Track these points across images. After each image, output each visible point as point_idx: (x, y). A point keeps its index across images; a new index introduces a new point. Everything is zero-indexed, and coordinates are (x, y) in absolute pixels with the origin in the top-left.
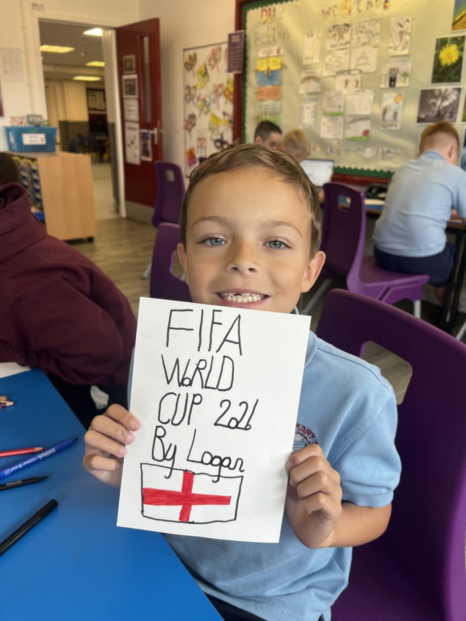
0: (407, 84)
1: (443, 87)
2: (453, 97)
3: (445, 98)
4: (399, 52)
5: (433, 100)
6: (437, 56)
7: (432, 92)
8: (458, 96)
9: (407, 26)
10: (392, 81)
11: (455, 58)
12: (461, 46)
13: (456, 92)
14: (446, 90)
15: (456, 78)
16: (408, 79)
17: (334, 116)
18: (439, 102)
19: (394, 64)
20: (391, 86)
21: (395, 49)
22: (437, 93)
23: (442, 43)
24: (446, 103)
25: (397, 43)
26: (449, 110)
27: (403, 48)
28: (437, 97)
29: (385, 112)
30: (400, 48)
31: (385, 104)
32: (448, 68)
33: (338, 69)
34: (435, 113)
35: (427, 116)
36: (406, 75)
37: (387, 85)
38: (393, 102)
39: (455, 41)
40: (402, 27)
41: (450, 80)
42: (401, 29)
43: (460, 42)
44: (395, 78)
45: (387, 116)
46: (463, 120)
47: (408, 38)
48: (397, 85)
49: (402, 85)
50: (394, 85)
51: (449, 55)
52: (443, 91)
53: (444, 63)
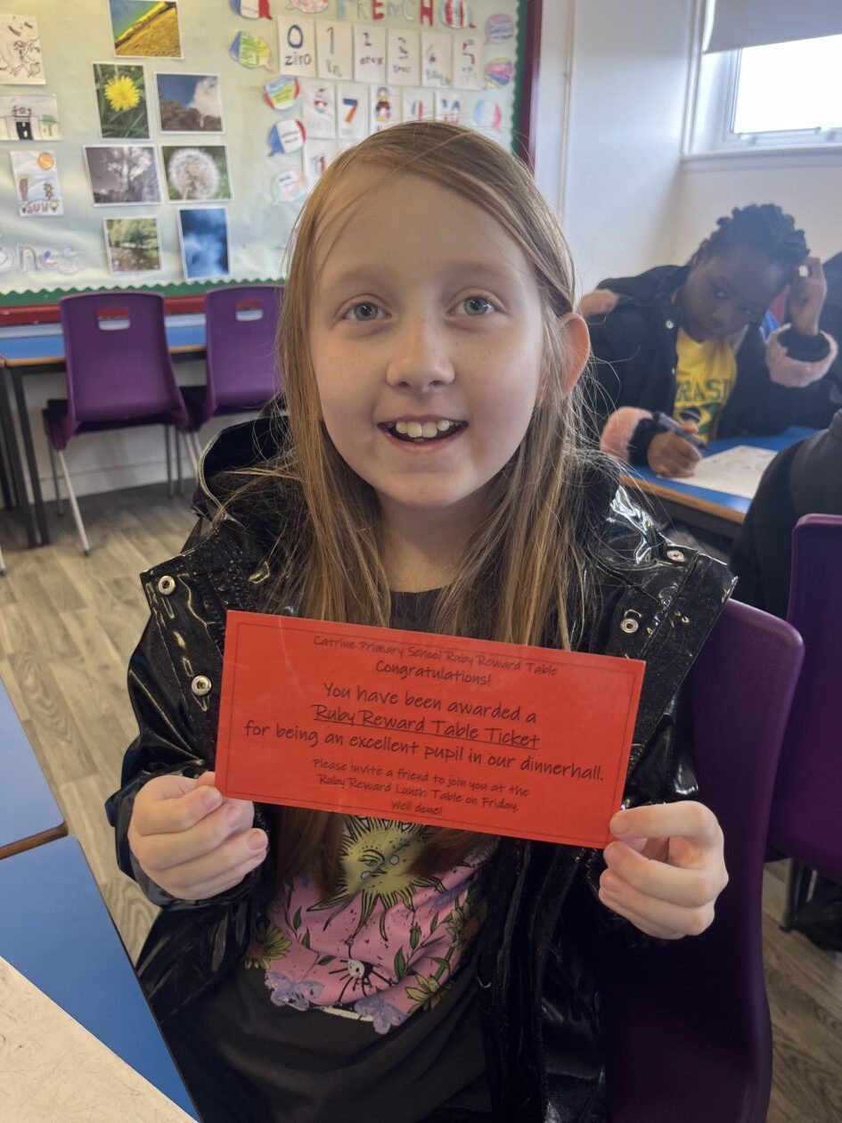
0: (56, 137)
1: (124, 145)
2: (145, 162)
3: (133, 164)
4: (23, 78)
5: (115, 166)
6: (100, 93)
7: (107, 150)
8: (152, 159)
9: (26, 35)
10: (24, 130)
11: (133, 99)
13: (146, 153)
14: (130, 149)
15: (141, 130)
16: (54, 127)
18: (125, 170)
19: (20, 102)
20: (21, 136)
21: (15, 72)
22: (116, 154)
23: (104, 74)
24: (137, 172)
25: (17, 63)
26: (145, 182)
27: (31, 74)
28: (120, 161)
29: (24, 184)
30: (23, 72)
31: (17, 172)
32: (125, 116)
34: (125, 187)
35: (111, 192)
36: (49, 120)
37: (15, 137)
38: (37, 167)
39: (126, 71)
40: (17, 34)
41: (132, 135)
42: (16, 38)
43: (136, 74)
44: (28, 125)
45: (31, 191)
46: (171, 198)
47: (36, 56)
48: (36, 136)
49: (46, 137)
50: (30, 137)
51: (122, 93)
52: (126, 151)
53: (116, 105)
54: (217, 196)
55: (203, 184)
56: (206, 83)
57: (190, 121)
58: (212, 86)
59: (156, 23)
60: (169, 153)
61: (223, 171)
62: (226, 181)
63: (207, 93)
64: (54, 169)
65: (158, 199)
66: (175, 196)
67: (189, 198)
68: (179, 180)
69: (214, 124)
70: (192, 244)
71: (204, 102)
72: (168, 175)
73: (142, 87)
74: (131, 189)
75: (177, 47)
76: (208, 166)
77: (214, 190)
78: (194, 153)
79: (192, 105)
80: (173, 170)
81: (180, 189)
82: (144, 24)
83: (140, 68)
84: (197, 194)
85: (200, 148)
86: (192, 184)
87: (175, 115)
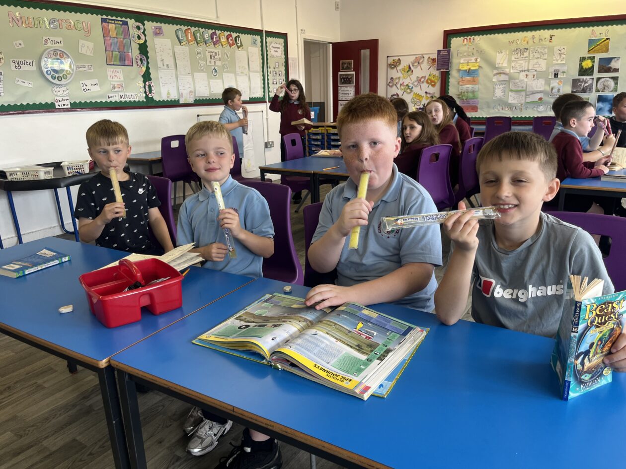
0: (565, 76)
1: (584, 78)
2: (590, 82)
3: (586, 83)
4: (559, 62)
5: (580, 83)
6: (580, 65)
7: (579, 80)
8: (593, 81)
9: (563, 51)
10: (556, 75)
11: (590, 65)
12: (593, 61)
13: (591, 80)
14: (586, 79)
15: (591, 74)
16: (565, 74)
17: (518, 91)
18: (583, 84)
19: (557, 68)
20: (555, 77)
21: (557, 61)
22: (581, 80)
23: (583, 59)
24: (587, 85)
25: (559, 58)
26: (589, 88)
27: (562, 61)
28: (582, 82)
29: (552, 89)
30: (560, 60)
31: (551, 86)
32: (586, 70)
33: (521, 69)
34: (582, 89)
35: (577, 90)
36: (563, 72)
37: (553, 77)
38: (557, 85)
39: (590, 58)
40: (560, 51)
41: (588, 75)
42: (560, 52)
43: (592, 59)
44: (558, 74)
45: (554, 91)
46: (596, 92)
47: (564, 56)
48: (559, 77)
49: (562, 77)
50: (557, 77)
51: (587, 64)
52: (585, 79)
53: (584, 67)
54: (612, 91)
55: (608, 88)
56: (616, 59)
57: (609, 70)
58: (618, 60)
59: (602, 44)
60: (598, 79)
61: (616, 84)
62: (617, 87)
63: (615, 62)
64: (562, 85)
65: (592, 92)
66: (598, 91)
67: (602, 92)
68: (600, 86)
69: (616, 70)
70: (600, 105)
71: (613, 65)
72: (597, 85)
73: (594, 62)
74: (583, 89)
75: (608, 50)
76: (612, 83)
77: (612, 89)
78: (607, 79)
79: (610, 66)
80: (599, 84)
81: (600, 89)
82: (598, 45)
83: (594, 57)
84: (605, 91)
85: (609, 77)
86: (604, 88)
87: (603, 68)
